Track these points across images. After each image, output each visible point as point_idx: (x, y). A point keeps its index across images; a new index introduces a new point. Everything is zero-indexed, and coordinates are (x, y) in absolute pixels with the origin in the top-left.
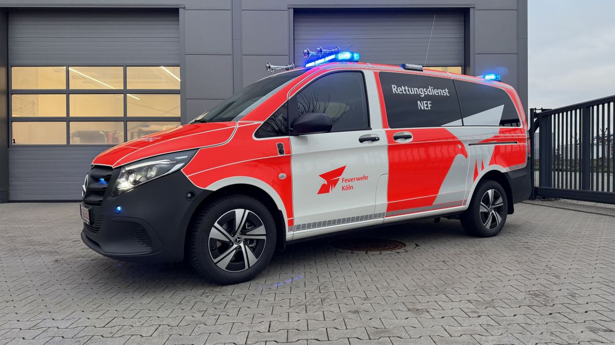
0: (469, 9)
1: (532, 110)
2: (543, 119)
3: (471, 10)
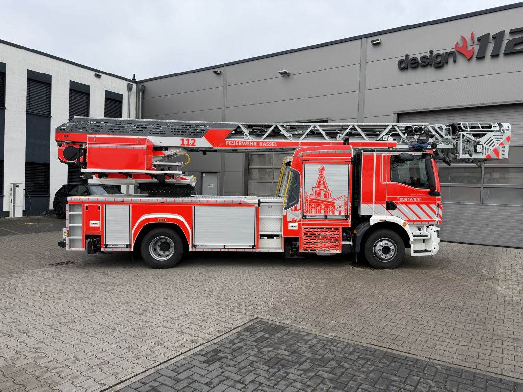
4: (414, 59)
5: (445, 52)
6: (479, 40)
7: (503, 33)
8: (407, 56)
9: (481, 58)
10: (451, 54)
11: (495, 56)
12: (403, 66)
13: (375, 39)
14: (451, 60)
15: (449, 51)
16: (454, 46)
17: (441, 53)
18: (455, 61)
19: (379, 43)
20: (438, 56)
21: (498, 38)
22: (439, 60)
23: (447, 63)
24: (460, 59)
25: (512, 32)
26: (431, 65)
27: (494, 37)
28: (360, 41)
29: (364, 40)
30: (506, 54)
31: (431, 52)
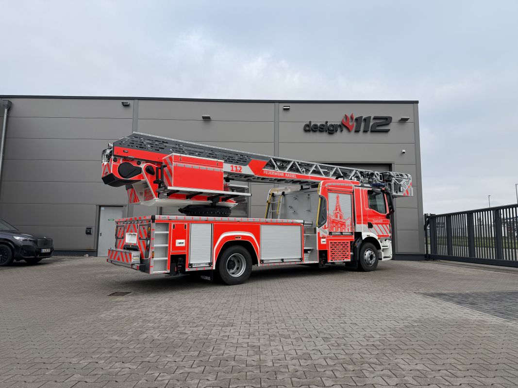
0: (391, 164)
1: (425, 214)
2: (431, 219)
3: (393, 165)
4: (315, 125)
5: (336, 123)
6: (357, 120)
7: (370, 117)
8: (310, 122)
9: (357, 131)
10: (340, 126)
11: (365, 131)
12: (307, 128)
13: (287, 105)
14: (339, 130)
15: (338, 124)
16: (341, 120)
17: (333, 124)
18: (342, 131)
19: (289, 109)
20: (332, 126)
21: (367, 120)
22: (332, 128)
23: (336, 131)
24: (345, 130)
25: (375, 118)
26: (326, 131)
27: (365, 120)
28: (273, 104)
29: (277, 104)
30: (372, 131)
31: (327, 122)
